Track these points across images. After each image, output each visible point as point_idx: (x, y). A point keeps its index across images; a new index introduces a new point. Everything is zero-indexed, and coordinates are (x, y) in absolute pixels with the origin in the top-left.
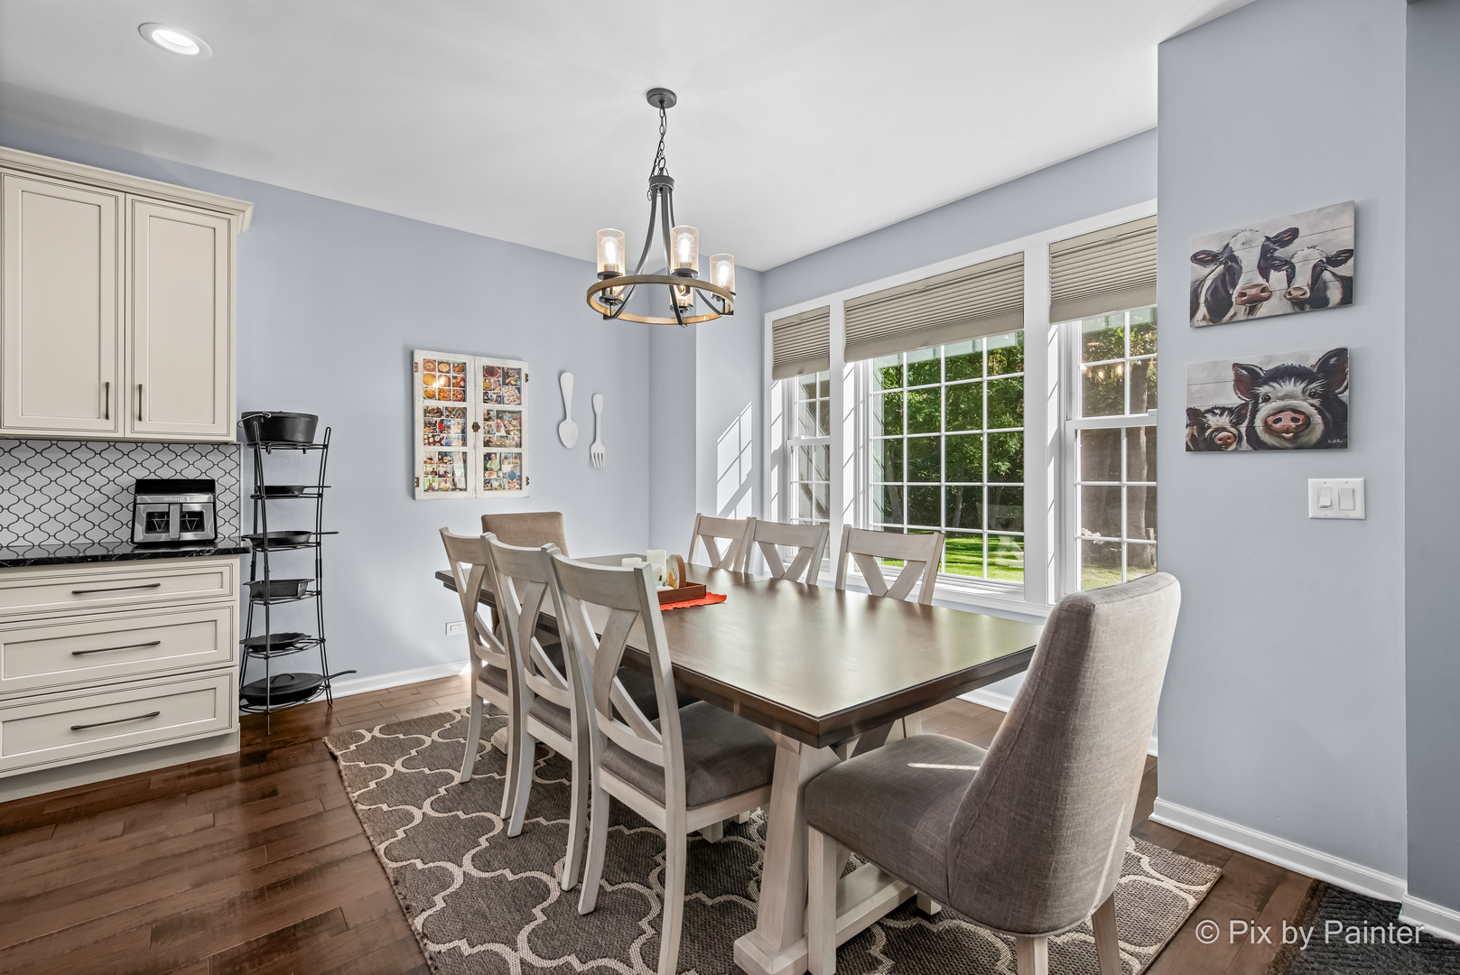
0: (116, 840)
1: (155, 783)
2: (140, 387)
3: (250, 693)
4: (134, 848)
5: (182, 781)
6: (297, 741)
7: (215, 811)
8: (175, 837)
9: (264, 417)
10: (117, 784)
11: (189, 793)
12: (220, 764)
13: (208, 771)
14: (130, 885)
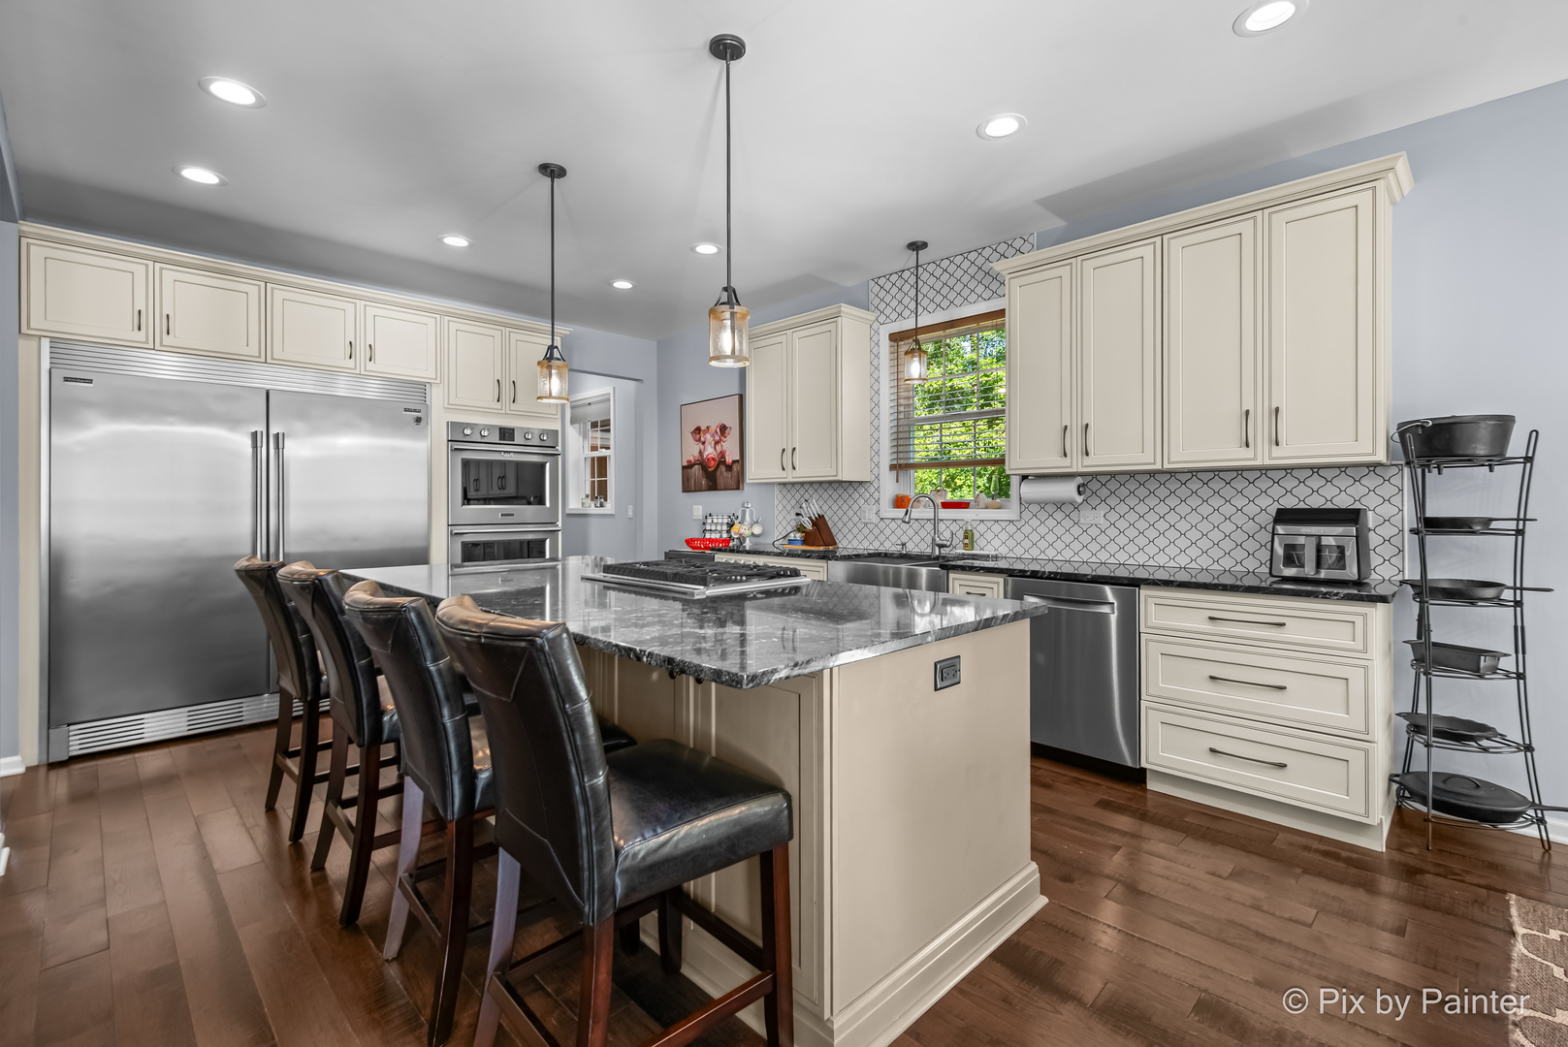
0: (1219, 880)
1: (1281, 839)
2: (1277, 410)
3: (1410, 781)
4: (1229, 899)
5: (1306, 854)
6: (1468, 878)
7: (1322, 910)
8: (1267, 912)
9: (1423, 427)
10: (1249, 824)
11: (1306, 871)
12: (1355, 856)
13: (1336, 857)
14: (1206, 935)
